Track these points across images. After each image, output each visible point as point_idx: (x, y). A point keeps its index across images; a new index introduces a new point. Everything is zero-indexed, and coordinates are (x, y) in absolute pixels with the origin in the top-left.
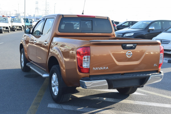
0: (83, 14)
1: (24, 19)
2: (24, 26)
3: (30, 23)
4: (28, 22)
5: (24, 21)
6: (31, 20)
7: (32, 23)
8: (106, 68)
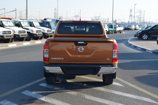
0: (80, 20)
1: (108, 25)
2: (108, 31)
3: (115, 28)
4: (113, 28)
5: (108, 27)
6: (115, 26)
7: (116, 28)
8: (61, 59)
